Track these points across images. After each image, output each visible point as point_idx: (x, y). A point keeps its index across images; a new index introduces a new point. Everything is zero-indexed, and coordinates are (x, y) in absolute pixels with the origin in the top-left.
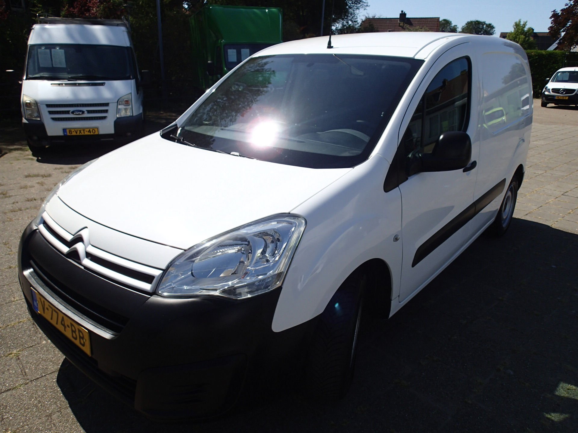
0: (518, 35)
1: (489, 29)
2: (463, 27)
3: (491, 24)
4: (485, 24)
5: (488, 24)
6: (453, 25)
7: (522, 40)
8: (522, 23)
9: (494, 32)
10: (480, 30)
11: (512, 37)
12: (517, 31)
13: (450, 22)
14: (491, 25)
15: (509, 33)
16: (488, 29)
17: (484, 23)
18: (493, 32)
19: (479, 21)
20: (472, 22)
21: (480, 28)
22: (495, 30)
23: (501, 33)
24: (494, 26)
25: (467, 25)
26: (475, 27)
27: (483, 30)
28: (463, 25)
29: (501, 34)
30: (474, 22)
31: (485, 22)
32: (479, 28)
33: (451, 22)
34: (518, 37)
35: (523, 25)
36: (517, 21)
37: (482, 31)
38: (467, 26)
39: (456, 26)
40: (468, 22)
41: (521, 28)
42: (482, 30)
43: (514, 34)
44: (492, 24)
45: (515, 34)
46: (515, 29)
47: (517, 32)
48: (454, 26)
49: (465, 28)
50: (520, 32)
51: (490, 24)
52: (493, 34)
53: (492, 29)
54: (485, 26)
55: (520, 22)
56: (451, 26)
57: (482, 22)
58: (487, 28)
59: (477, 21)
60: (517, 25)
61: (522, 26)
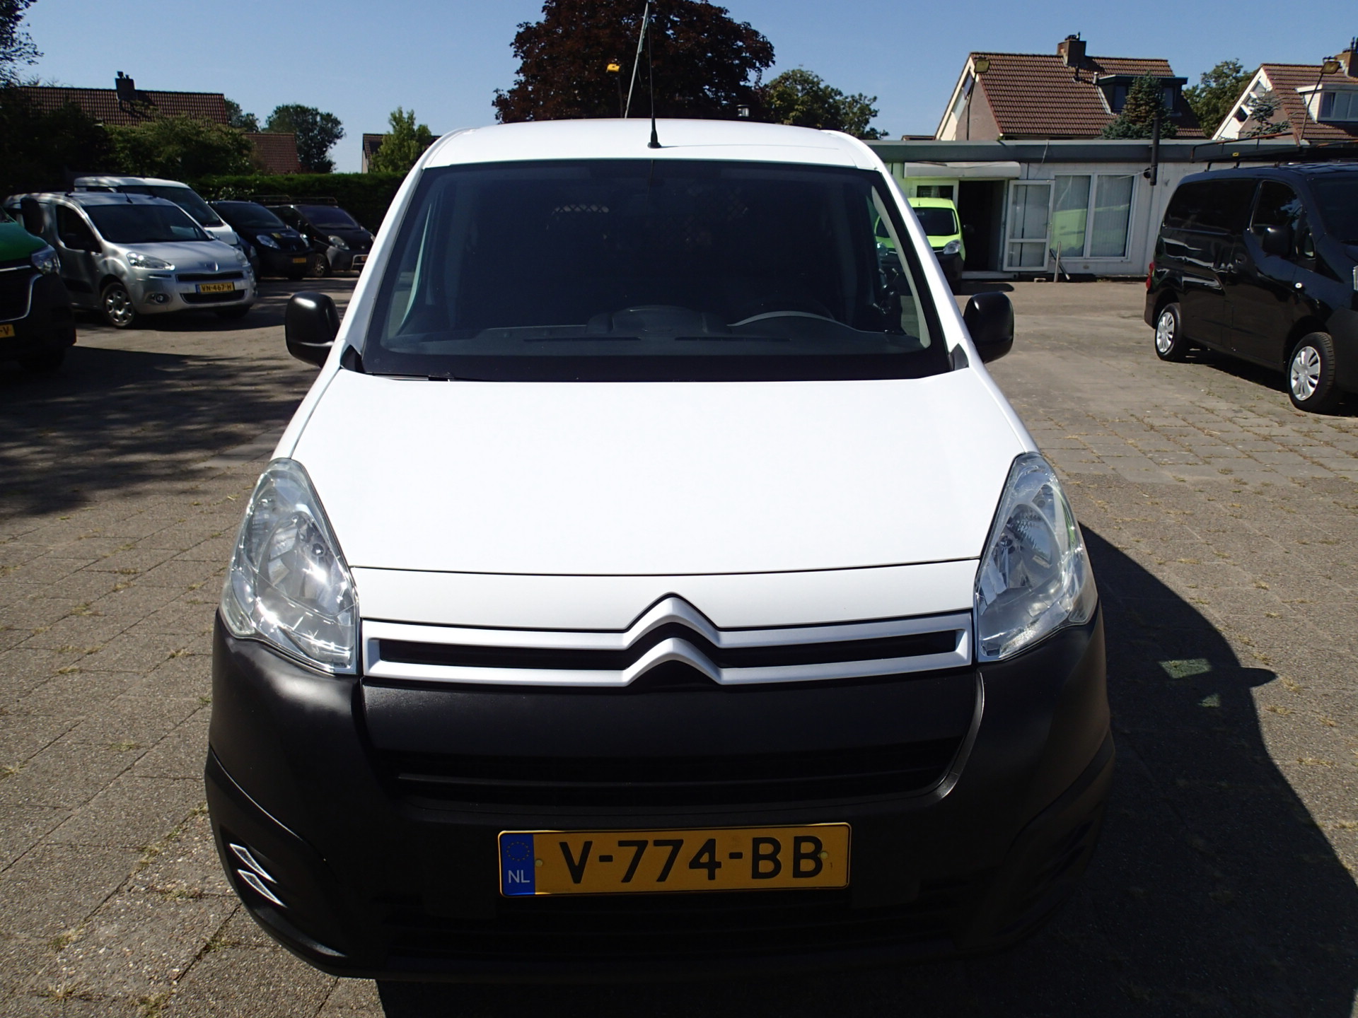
0: (404, 140)
1: (330, 125)
2: (269, 117)
3: (332, 115)
4: (318, 113)
5: (323, 113)
6: (244, 113)
7: (416, 150)
8: (405, 115)
9: (343, 133)
10: (310, 126)
11: (394, 144)
12: (401, 132)
13: (235, 106)
14: (333, 117)
15: (386, 135)
16: (327, 124)
17: (314, 112)
18: (339, 133)
19: (304, 107)
20: (287, 107)
21: (308, 123)
22: (342, 129)
23: (364, 135)
24: (338, 119)
25: (278, 115)
26: (297, 120)
27: (317, 126)
28: (270, 115)
29: (364, 138)
30: (292, 107)
31: (316, 110)
32: (306, 121)
33: (238, 106)
34: (405, 143)
35: (409, 118)
36: (395, 109)
37: (315, 129)
38: (279, 118)
39: (253, 115)
40: (278, 108)
41: (405, 126)
42: (315, 126)
43: (395, 137)
44: (334, 115)
45: (398, 138)
46: (394, 127)
47: (401, 134)
48: (248, 115)
49: (275, 120)
50: (407, 135)
51: (329, 115)
52: (342, 136)
53: (336, 125)
54: (318, 118)
55: (401, 112)
56: (242, 117)
57: (310, 110)
58: (324, 122)
59: (298, 106)
60: (397, 119)
61: (408, 122)
